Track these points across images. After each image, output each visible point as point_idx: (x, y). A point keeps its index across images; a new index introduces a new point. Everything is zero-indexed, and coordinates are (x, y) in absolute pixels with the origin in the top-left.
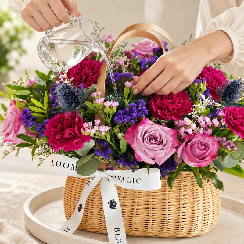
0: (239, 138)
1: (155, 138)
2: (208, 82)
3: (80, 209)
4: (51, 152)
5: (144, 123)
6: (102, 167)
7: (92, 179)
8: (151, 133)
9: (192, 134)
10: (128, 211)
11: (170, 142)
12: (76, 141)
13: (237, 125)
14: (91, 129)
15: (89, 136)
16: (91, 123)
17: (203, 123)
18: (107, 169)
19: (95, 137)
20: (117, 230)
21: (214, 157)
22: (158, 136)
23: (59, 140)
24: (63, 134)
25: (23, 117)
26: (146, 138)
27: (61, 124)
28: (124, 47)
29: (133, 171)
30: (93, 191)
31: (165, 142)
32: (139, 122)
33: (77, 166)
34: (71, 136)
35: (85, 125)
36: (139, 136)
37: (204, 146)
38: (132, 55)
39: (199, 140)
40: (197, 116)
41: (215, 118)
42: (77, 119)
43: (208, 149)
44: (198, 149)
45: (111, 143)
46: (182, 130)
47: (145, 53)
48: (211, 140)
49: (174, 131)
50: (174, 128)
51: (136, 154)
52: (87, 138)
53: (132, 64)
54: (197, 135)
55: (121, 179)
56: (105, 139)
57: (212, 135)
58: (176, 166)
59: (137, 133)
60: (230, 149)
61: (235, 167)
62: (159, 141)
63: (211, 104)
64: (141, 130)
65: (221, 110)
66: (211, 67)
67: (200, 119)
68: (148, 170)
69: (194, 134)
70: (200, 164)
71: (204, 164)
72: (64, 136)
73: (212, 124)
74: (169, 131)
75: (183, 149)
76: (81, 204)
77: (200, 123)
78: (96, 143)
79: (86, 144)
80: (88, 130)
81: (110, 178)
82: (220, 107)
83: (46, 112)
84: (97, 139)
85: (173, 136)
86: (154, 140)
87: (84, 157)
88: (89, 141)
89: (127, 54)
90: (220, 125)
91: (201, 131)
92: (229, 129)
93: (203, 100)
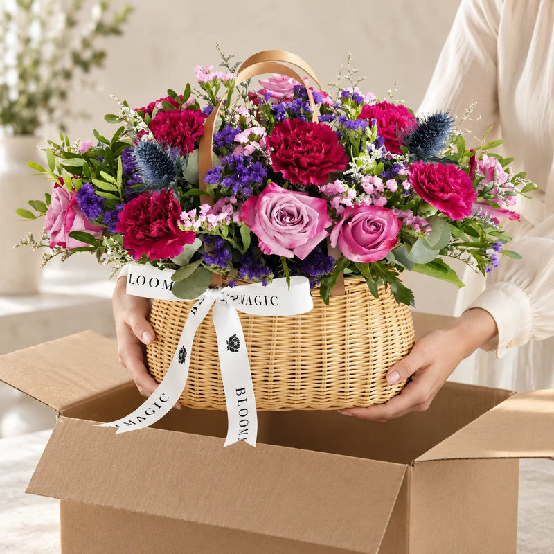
0: (438, 212)
1: (291, 215)
2: (380, 125)
3: (182, 360)
4: (128, 260)
5: (271, 191)
6: (214, 282)
7: (200, 303)
8: (282, 207)
9: (353, 207)
10: (261, 364)
11: (315, 219)
12: (170, 241)
13: (434, 191)
14: (193, 220)
15: (191, 232)
16: (194, 211)
17: (369, 188)
18: (224, 285)
19: (202, 232)
20: (241, 391)
21: (393, 243)
22: (295, 211)
23: (141, 240)
24: (148, 230)
25: (80, 202)
26: (275, 216)
27: (144, 212)
28: (245, 86)
30: (203, 323)
31: (306, 220)
32: (262, 190)
33: (172, 283)
34: (161, 234)
35: (184, 215)
36: (263, 212)
37: (374, 225)
38: (260, 98)
39: (366, 216)
40: (361, 175)
41: (391, 178)
42: (170, 204)
43: (381, 230)
44: (364, 232)
45: (229, 239)
46: (336, 200)
47: (281, 95)
48: (385, 215)
49: (321, 201)
50: (320, 198)
51: (260, 243)
52: (189, 237)
53: (262, 114)
54: (362, 209)
55: (247, 298)
56: (219, 234)
57: (388, 207)
58: (331, 265)
59: (259, 208)
60: (419, 230)
61: (432, 262)
62: (296, 219)
63: (385, 155)
64: (266, 203)
65: (402, 165)
66: (385, 103)
67: (365, 181)
68: (288, 280)
69: (357, 207)
70: (369, 256)
71: (376, 255)
72: (149, 233)
73: (386, 189)
74: (314, 202)
75: (340, 232)
76: (185, 350)
77: (364, 187)
78: (203, 242)
79: (187, 246)
80: (189, 224)
81: (229, 300)
82: (401, 160)
83: (120, 192)
84: (206, 235)
85: (320, 210)
86: (289, 218)
87: (182, 268)
88: (191, 242)
89: (253, 97)
90: (401, 190)
91: (368, 200)
92: (420, 198)
93: (371, 151)
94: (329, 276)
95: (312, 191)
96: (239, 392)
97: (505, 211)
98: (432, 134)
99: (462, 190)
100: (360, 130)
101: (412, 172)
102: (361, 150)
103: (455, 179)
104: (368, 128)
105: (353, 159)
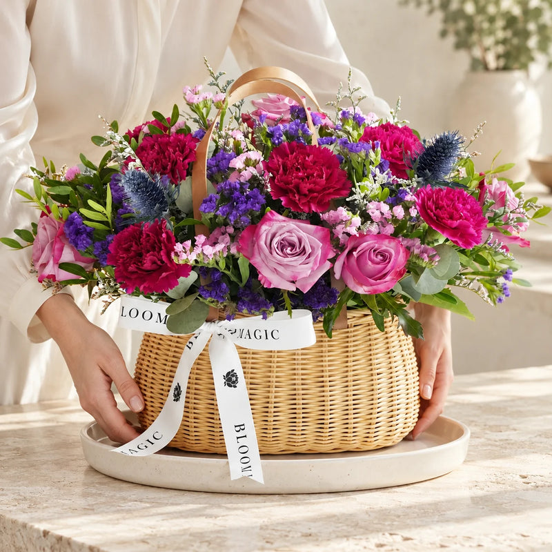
0: (447, 240)
1: (292, 245)
2: (384, 148)
3: (177, 397)
4: (121, 293)
5: (270, 220)
6: (212, 315)
7: (196, 337)
8: (283, 236)
9: (358, 235)
10: (259, 402)
11: (318, 250)
12: (164, 274)
13: (443, 218)
14: (188, 252)
15: (186, 265)
16: (189, 243)
17: (375, 214)
18: (221, 319)
19: (198, 265)
20: (240, 427)
21: (400, 274)
22: (296, 240)
23: (133, 273)
24: (141, 262)
25: (67, 232)
26: (276, 246)
27: (136, 243)
28: (238, 107)
29: (265, 318)
30: (199, 359)
31: (309, 250)
32: (261, 218)
33: (166, 316)
34: (154, 266)
35: (178, 247)
36: (262, 243)
37: (382, 256)
38: (254, 121)
39: (372, 245)
40: (365, 202)
41: (397, 205)
42: (164, 235)
43: (388, 260)
44: (370, 263)
45: (227, 272)
46: (339, 228)
47: (277, 116)
48: (393, 244)
49: (323, 230)
50: (322, 226)
52: (184, 269)
53: (258, 137)
54: (368, 238)
55: (245, 332)
56: (215, 266)
57: (395, 236)
58: (335, 297)
59: (258, 237)
60: (427, 260)
61: (440, 293)
62: (298, 250)
63: (390, 180)
64: (266, 232)
65: (408, 190)
66: (388, 124)
67: (372, 208)
68: (290, 313)
69: (362, 236)
70: (375, 287)
71: (382, 286)
72: (142, 265)
73: (393, 216)
74: (316, 231)
75: (344, 263)
76: (180, 387)
77: (371, 214)
78: (199, 275)
79: (181, 279)
80: (184, 256)
81: (227, 334)
82: (407, 185)
83: (110, 221)
84: (202, 267)
85: (323, 240)
86: (289, 248)
87: (179, 301)
88: (187, 275)
89: (246, 119)
90: (408, 217)
91: (374, 229)
92: (427, 226)
93: (375, 176)
94: (333, 308)
95: (314, 220)
96: (238, 429)
97: (516, 238)
98: (440, 156)
99: (472, 217)
100: (363, 153)
101: (418, 198)
102: (364, 175)
103: (464, 205)
104: (371, 151)
105: (357, 184)
